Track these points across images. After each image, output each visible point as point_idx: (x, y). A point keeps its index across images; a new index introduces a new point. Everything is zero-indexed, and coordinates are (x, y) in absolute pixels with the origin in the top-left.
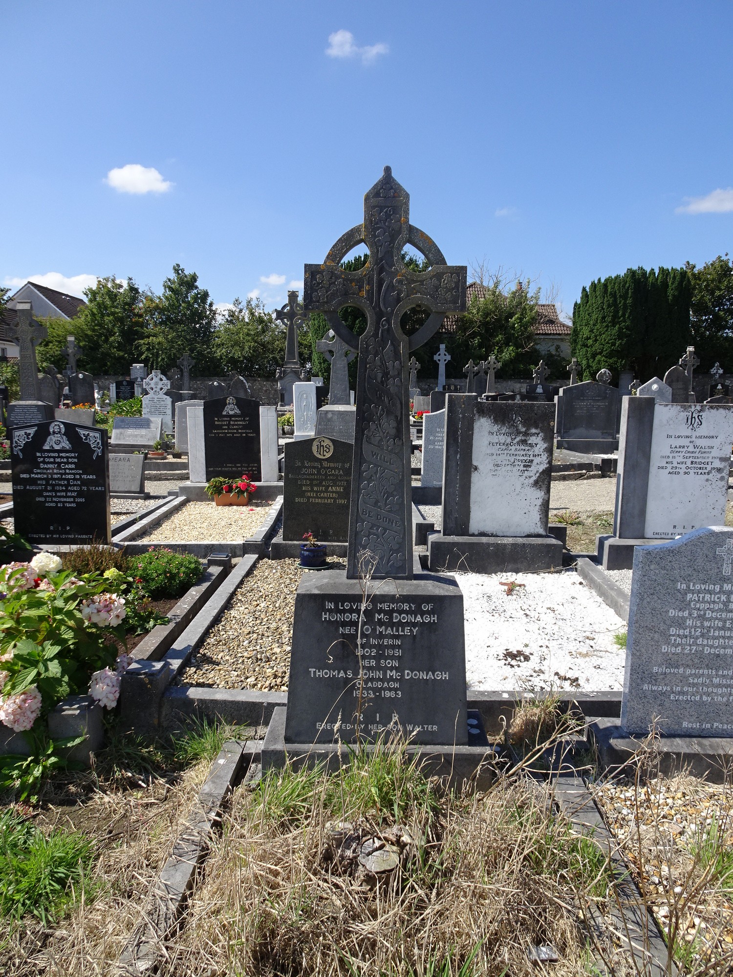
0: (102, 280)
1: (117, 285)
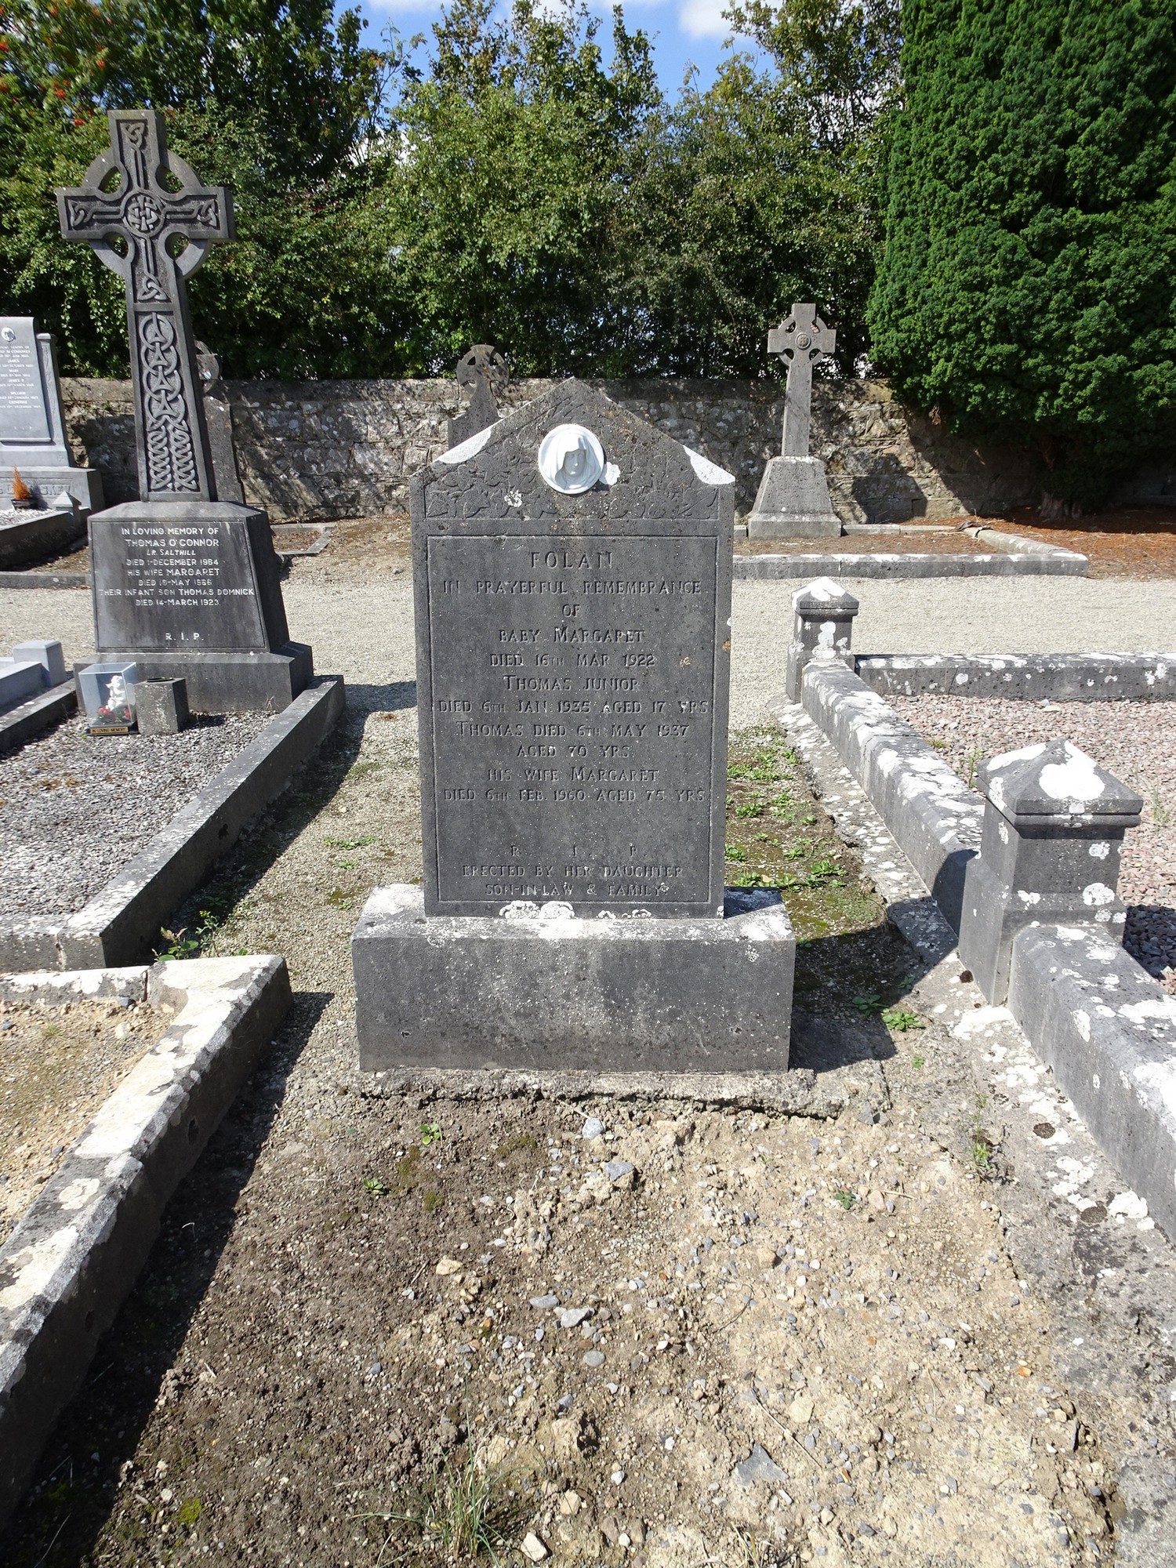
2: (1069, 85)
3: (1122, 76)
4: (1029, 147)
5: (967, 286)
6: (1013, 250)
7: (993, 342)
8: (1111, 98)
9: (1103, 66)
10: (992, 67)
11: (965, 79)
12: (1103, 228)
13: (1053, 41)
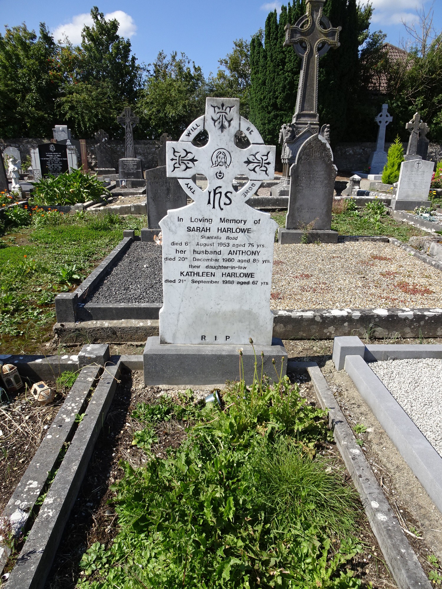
0: (12, 30)
1: (29, 34)
2: (276, 88)
3: (284, 87)
4: (270, 99)
5: (262, 124)
6: (269, 117)
7: (268, 135)
8: (283, 91)
9: (281, 85)
10: (264, 83)
11: (259, 85)
12: (285, 114)
13: (274, 80)
